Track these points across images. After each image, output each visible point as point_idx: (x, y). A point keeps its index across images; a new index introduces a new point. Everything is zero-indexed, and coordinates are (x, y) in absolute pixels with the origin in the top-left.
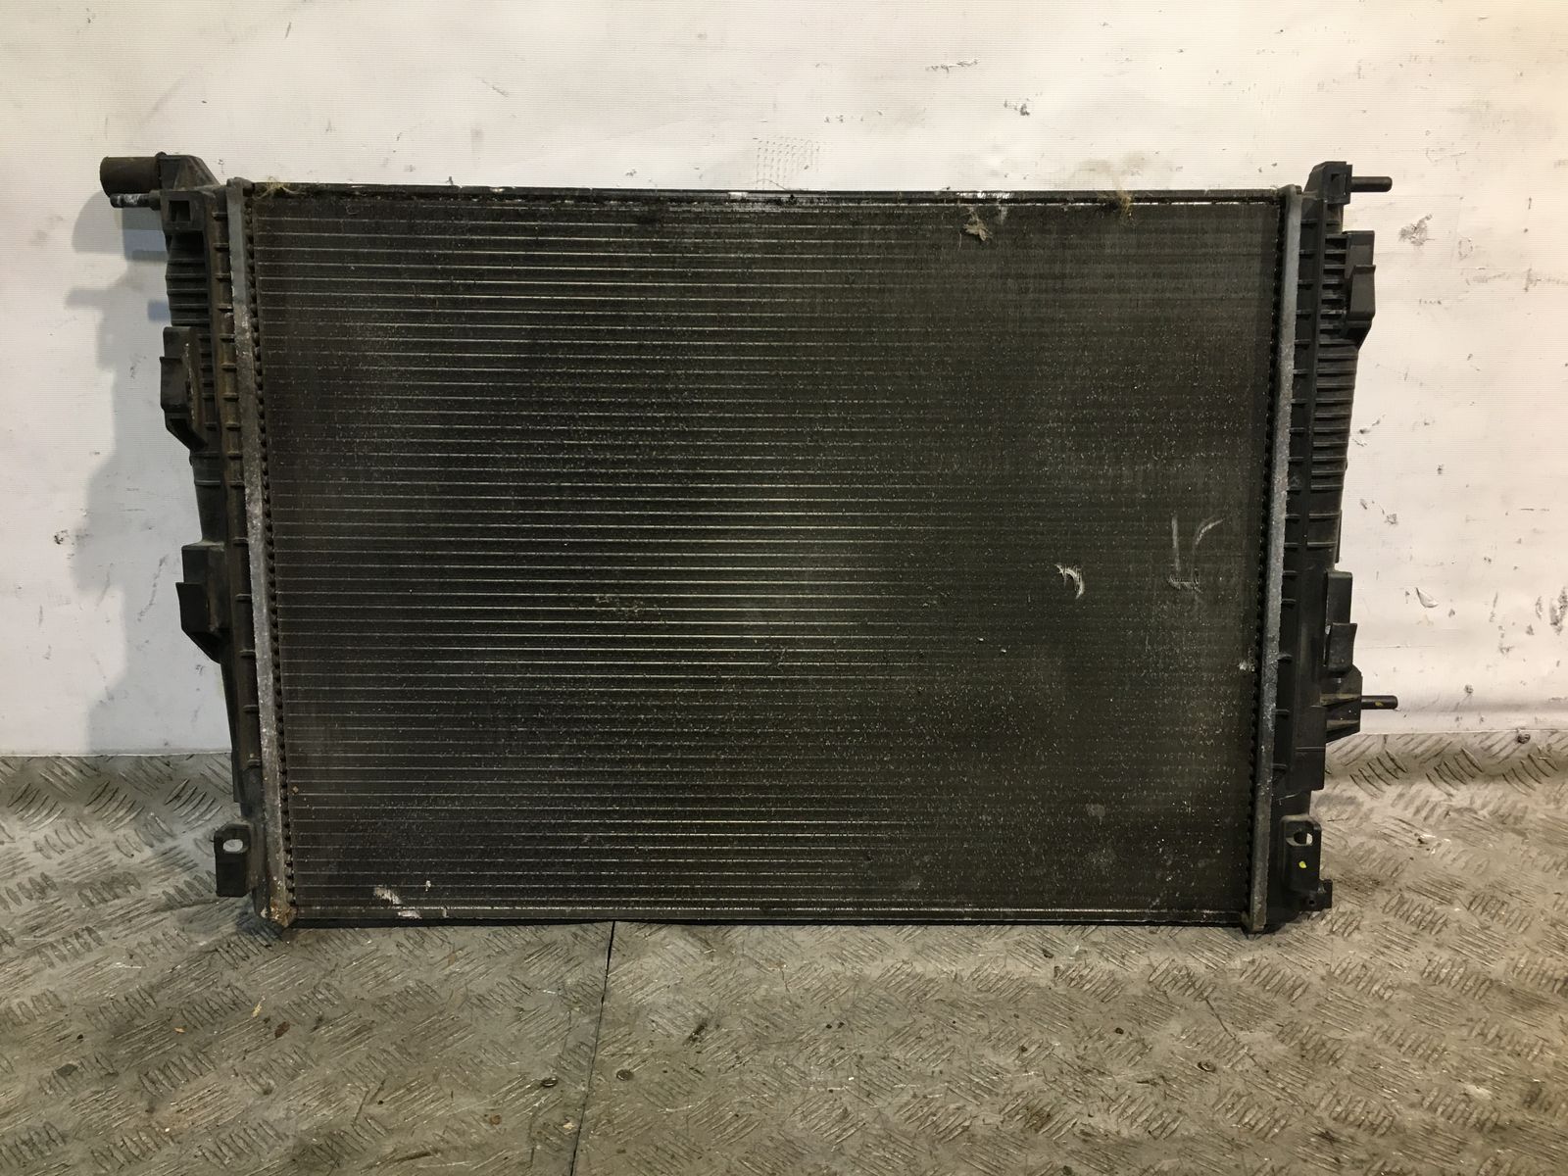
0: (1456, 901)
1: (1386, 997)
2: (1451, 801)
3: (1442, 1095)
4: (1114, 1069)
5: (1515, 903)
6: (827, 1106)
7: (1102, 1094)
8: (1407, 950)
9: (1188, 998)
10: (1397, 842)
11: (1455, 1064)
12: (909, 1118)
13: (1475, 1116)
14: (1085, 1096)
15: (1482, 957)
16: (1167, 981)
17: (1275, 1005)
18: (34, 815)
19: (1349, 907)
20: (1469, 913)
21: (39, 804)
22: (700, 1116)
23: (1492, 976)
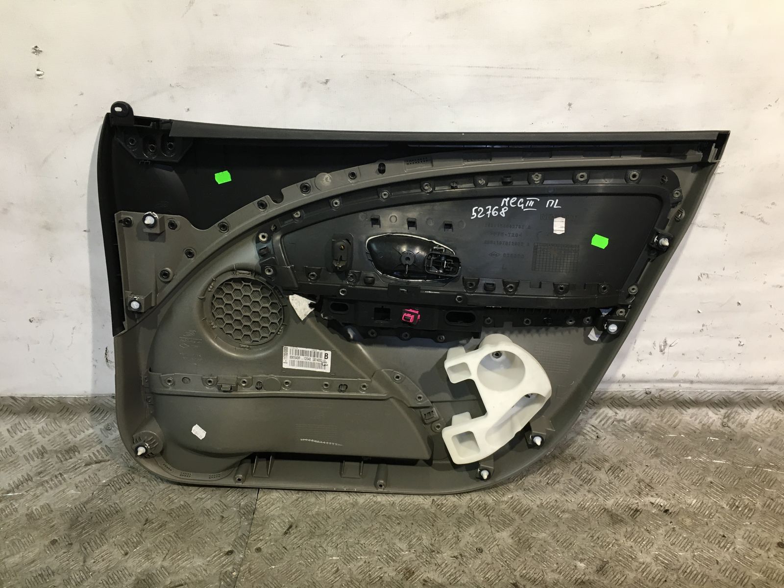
0: (603, 469)
1: (560, 516)
2: (616, 416)
3: (566, 566)
4: (443, 551)
5: (627, 471)
6: (331, 566)
7: (436, 562)
8: (575, 493)
9: (481, 516)
10: (588, 437)
11: (576, 551)
12: (361, 572)
13: (575, 577)
14: (429, 563)
15: (605, 497)
16: (475, 507)
17: (515, 520)
18: (37, 418)
19: (558, 470)
20: (606, 475)
21: (38, 413)
22: (283, 570)
23: (606, 507)
